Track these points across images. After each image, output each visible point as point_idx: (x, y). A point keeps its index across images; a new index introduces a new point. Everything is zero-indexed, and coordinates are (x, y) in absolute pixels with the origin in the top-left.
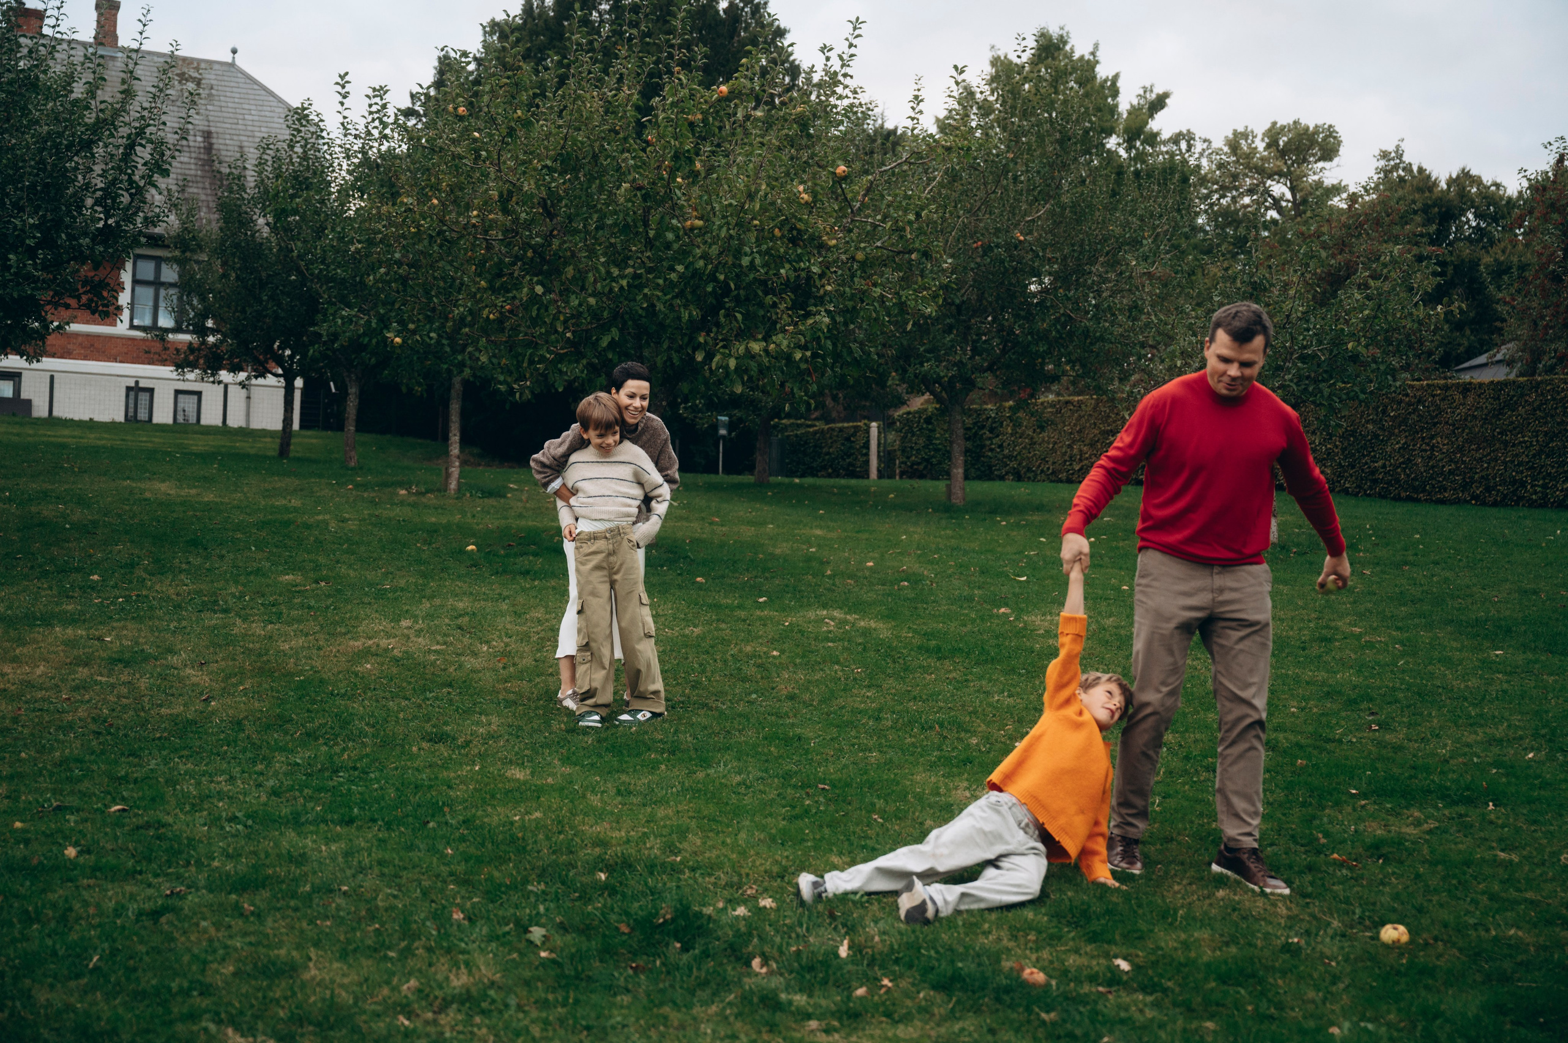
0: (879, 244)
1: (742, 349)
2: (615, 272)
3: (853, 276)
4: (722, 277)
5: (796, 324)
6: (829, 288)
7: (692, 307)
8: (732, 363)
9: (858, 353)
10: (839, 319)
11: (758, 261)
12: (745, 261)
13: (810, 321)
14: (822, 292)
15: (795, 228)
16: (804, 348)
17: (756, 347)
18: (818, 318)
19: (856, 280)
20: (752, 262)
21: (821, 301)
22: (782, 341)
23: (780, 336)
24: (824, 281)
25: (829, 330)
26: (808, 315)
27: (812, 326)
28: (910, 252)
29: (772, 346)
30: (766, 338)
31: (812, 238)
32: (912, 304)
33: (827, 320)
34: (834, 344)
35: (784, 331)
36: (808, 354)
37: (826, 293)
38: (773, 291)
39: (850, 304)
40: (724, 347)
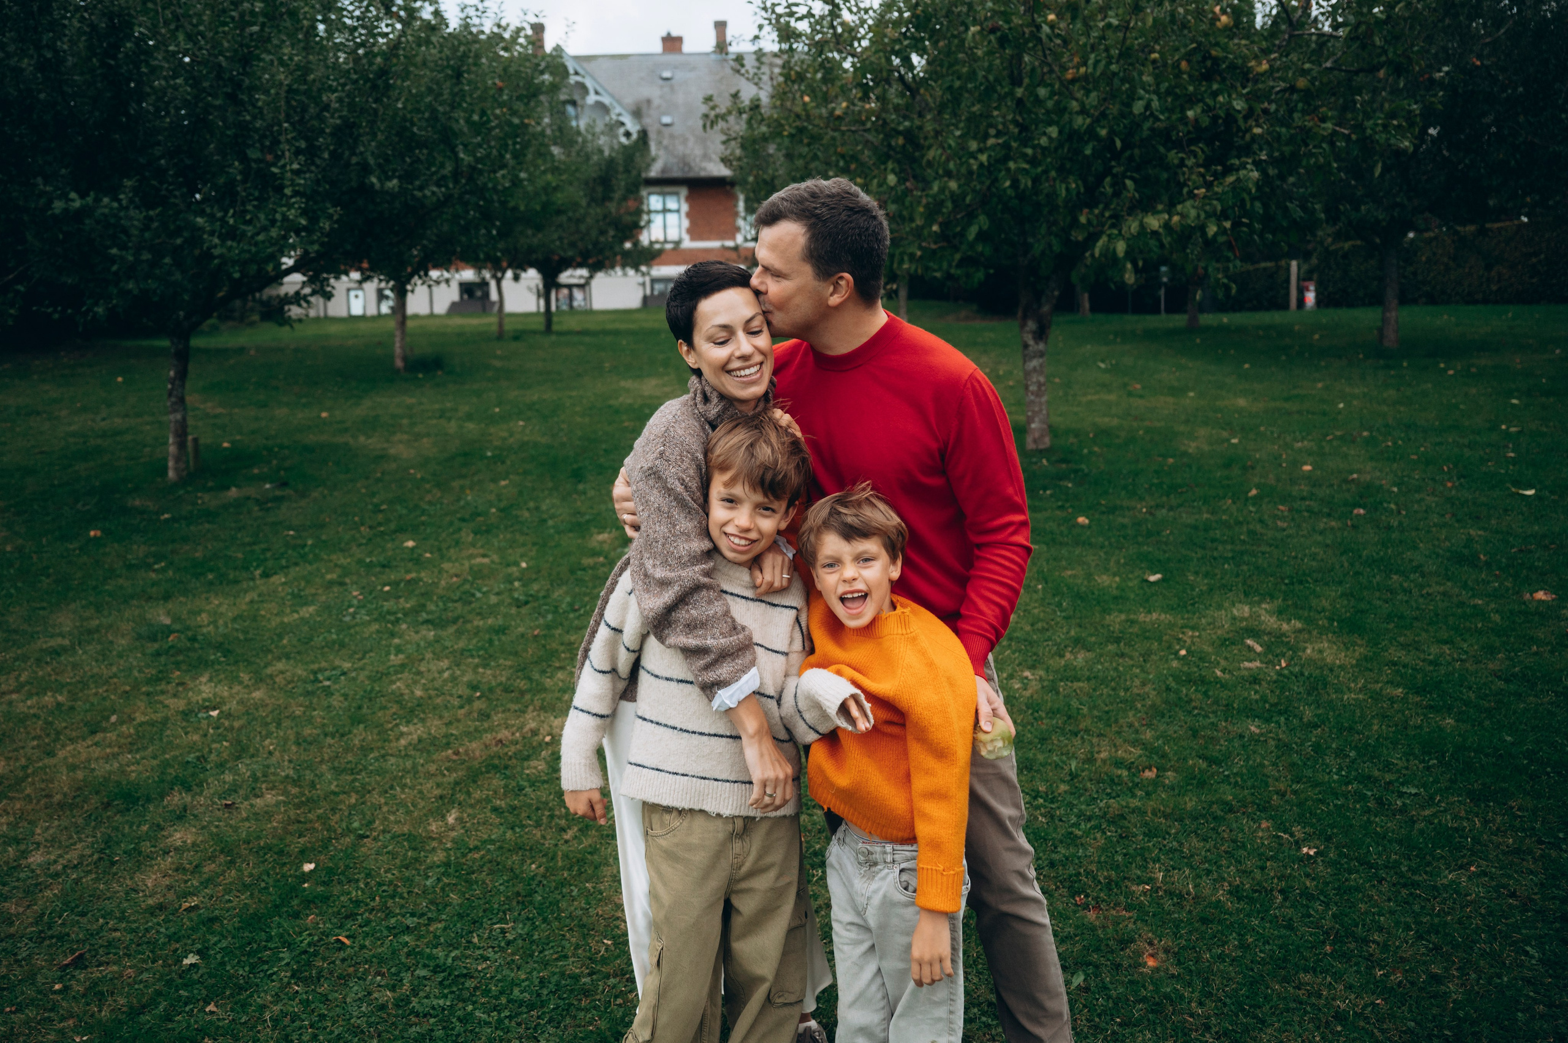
0: (1328, 64)
1: (1134, 227)
2: (974, 145)
3: (1291, 111)
4: (1103, 132)
5: (1209, 186)
6: (1257, 131)
7: (1071, 179)
8: (1121, 247)
9: (1298, 213)
10: (1272, 172)
11: (1155, 104)
12: (1138, 107)
13: (1231, 179)
14: (1248, 137)
15: (1211, 57)
16: (1224, 215)
17: (1154, 222)
18: (1242, 173)
19: (1296, 115)
20: (1148, 106)
21: (1246, 150)
22: (1190, 210)
23: (1189, 203)
24: (1251, 122)
25: (1259, 188)
26: (1228, 170)
27: (1234, 187)
28: (1374, 69)
29: (1176, 218)
30: (1170, 208)
31: (1233, 67)
32: (1381, 137)
33: (1255, 174)
34: (1265, 206)
35: (1191, 195)
36: (1228, 225)
37: (1254, 138)
38: (1178, 145)
39: (1287, 150)
40: (1113, 226)
